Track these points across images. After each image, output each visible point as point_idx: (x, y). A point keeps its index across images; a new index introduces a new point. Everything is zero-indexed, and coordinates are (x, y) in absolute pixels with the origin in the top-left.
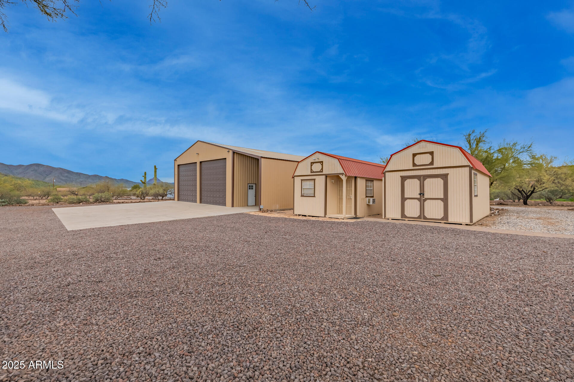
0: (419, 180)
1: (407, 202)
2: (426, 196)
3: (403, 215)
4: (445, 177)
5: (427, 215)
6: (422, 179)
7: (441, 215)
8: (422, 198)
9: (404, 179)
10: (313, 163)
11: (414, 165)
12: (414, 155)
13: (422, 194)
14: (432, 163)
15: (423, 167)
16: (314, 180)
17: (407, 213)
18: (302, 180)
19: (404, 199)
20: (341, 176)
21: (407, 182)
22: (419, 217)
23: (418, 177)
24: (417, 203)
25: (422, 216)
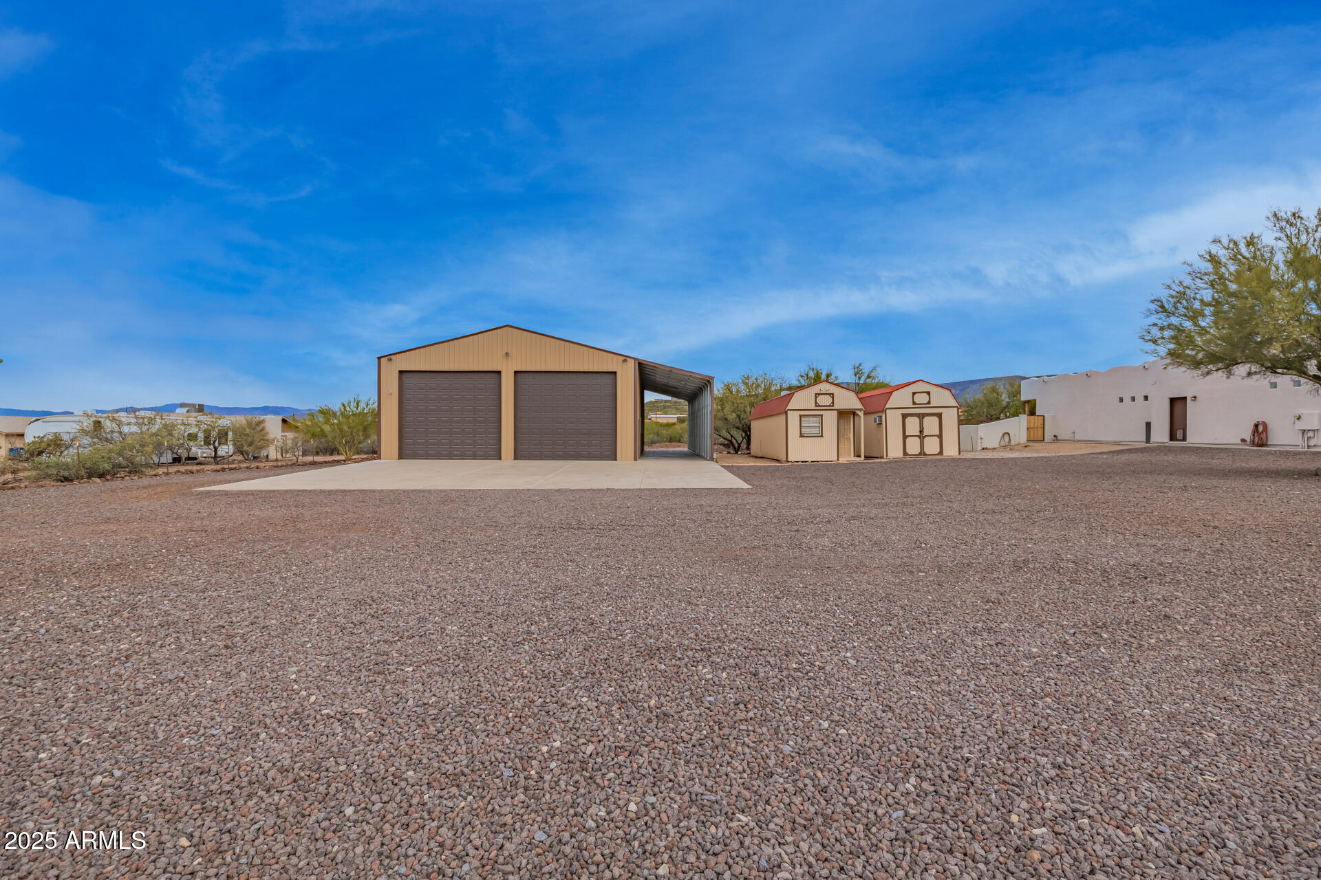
0: (919, 418)
1: (908, 440)
2: (925, 434)
3: (905, 453)
4: (939, 415)
5: (927, 451)
6: (921, 417)
7: (937, 451)
8: (921, 436)
9: (904, 416)
10: (819, 394)
11: (914, 403)
12: (914, 394)
13: (921, 431)
14: (929, 403)
15: (922, 406)
16: (822, 416)
17: (908, 451)
18: (801, 416)
19: (905, 437)
20: (858, 412)
21: (908, 420)
22: (920, 454)
23: (918, 415)
24: (917, 440)
25: (922, 453)
